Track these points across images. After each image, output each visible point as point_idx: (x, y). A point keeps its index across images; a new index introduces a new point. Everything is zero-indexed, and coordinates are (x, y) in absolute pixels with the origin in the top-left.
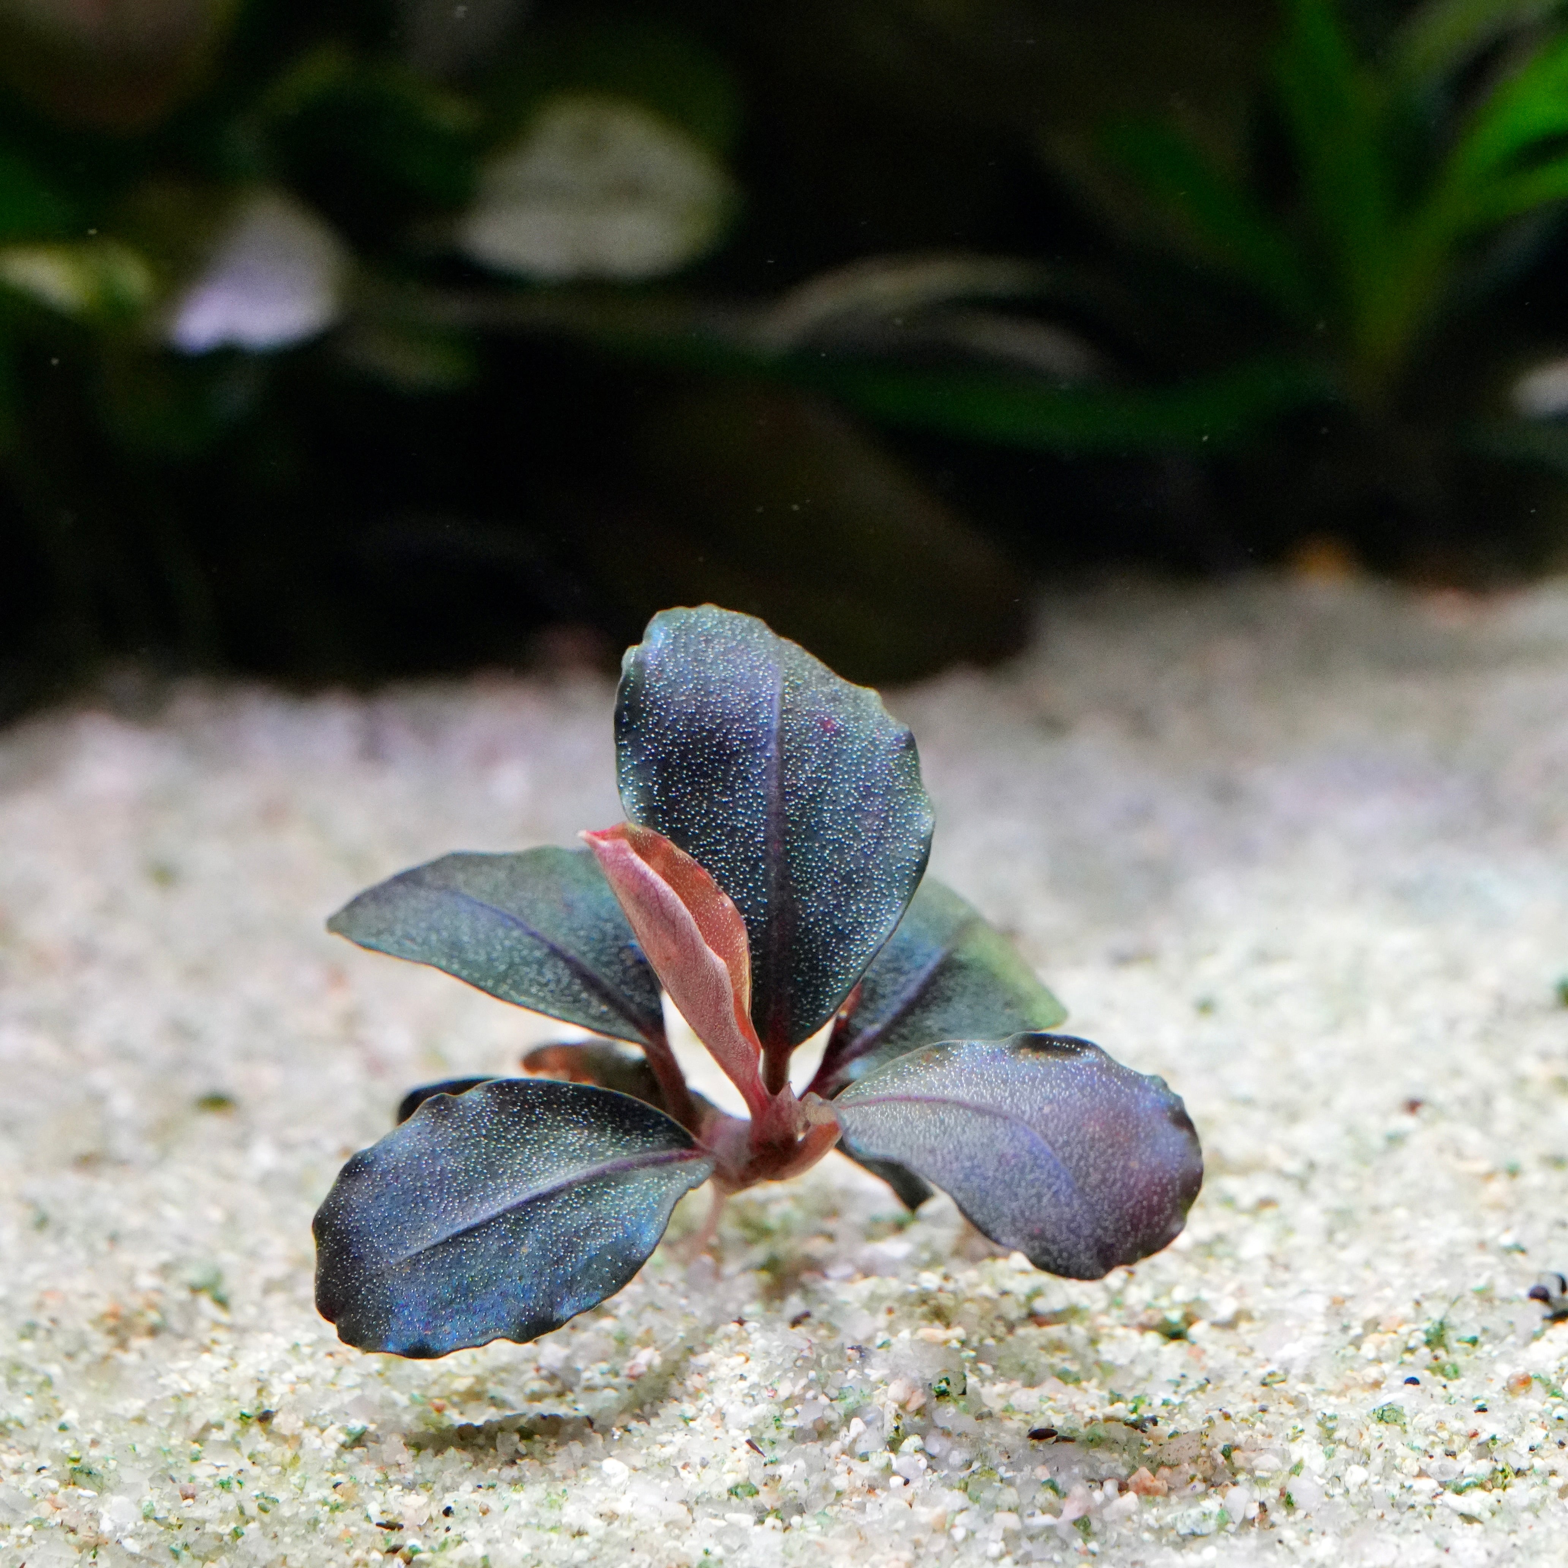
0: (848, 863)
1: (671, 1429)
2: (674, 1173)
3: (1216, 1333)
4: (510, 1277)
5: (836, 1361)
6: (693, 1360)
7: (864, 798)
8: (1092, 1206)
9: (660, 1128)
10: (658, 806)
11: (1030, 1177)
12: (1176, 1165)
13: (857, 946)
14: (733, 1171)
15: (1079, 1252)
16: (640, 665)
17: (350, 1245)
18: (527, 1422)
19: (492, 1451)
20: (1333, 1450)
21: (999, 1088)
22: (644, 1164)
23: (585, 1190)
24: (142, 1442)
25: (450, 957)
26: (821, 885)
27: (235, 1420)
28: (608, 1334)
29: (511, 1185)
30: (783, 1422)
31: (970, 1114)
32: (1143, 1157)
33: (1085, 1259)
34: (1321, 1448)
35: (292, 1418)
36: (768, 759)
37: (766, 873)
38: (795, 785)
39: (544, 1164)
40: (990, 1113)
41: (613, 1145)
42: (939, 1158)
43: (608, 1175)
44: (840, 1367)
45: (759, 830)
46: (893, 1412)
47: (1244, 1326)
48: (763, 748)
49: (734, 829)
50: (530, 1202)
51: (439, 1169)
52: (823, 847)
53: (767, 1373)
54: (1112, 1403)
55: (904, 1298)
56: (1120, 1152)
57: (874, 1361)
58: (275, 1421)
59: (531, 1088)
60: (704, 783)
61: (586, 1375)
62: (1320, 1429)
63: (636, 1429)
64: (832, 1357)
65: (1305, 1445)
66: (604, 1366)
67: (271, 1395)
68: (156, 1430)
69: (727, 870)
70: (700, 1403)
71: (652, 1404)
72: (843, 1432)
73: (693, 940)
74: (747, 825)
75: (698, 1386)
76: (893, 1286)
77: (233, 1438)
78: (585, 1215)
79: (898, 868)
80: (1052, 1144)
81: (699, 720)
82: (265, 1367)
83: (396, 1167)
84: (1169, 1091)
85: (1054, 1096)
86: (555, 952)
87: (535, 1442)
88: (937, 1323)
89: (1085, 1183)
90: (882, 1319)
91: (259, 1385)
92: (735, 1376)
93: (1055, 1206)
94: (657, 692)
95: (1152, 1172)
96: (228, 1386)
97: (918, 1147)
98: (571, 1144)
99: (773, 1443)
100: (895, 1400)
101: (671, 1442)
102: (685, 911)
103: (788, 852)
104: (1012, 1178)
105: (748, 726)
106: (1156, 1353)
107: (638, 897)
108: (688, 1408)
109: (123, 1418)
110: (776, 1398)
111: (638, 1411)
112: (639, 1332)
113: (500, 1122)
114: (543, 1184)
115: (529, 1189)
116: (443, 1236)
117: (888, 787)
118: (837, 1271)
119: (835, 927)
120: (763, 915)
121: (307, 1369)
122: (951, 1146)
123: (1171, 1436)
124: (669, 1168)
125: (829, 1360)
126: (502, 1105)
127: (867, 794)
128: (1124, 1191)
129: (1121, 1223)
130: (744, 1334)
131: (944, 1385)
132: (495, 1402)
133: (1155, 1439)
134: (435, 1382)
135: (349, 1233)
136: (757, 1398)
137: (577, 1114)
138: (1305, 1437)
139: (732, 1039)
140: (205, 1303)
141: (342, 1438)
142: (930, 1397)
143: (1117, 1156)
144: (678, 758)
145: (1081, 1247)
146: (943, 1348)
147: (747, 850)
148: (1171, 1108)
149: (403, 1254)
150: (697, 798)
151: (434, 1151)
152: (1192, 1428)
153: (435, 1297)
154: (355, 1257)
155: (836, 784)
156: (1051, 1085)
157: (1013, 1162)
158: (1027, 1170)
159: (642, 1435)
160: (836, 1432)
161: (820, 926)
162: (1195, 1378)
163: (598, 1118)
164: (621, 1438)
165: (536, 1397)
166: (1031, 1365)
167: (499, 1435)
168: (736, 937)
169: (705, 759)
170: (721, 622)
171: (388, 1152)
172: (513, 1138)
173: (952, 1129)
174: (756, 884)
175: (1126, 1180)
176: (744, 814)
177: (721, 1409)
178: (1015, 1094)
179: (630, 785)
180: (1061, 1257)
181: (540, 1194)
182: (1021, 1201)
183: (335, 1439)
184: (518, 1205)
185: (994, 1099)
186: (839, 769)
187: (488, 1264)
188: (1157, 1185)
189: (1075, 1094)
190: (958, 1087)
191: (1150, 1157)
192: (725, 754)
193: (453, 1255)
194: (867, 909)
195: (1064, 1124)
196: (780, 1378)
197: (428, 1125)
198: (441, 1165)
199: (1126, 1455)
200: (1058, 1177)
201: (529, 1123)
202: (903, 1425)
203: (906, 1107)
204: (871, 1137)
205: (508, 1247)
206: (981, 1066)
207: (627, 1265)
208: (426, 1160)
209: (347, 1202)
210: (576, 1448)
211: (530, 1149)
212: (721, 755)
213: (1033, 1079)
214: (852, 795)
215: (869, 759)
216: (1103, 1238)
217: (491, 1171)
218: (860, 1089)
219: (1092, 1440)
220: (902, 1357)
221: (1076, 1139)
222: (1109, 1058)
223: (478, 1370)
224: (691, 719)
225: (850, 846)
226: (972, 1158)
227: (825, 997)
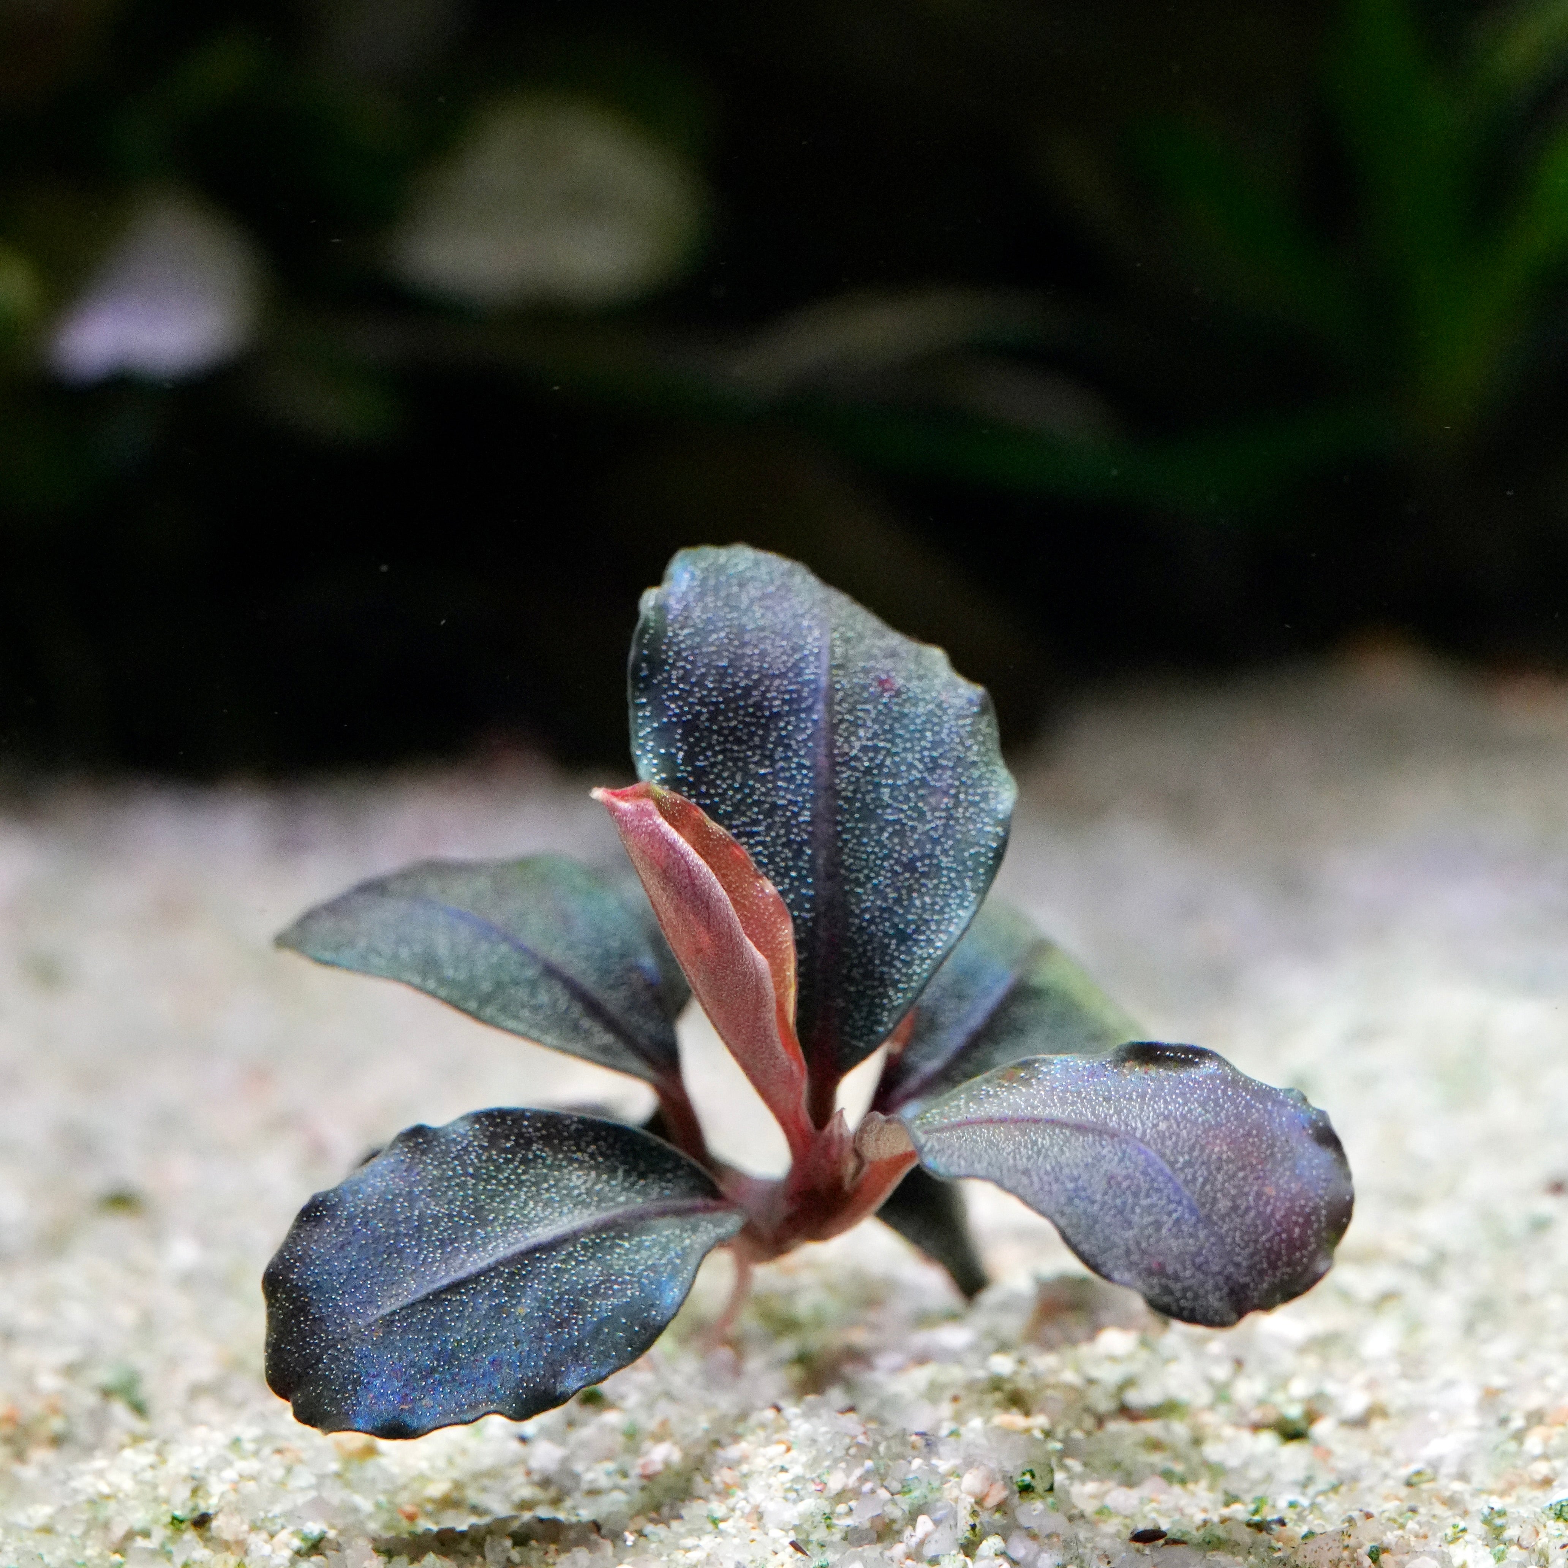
0: (910, 849)
1: (698, 1532)
2: (699, 1226)
3: (1344, 1433)
4: (504, 1342)
5: (896, 1448)
6: (720, 1453)
7: (931, 770)
8: (1221, 1238)
9: (680, 1173)
10: (682, 778)
11: (1145, 1202)
12: (1321, 1192)
13: (922, 948)
14: (766, 1231)
15: (1207, 1292)
16: (661, 609)
17: (308, 1304)
18: (521, 1527)
19: (479, 1559)
20: (1503, 1551)
21: (1101, 1105)
22: (663, 1213)
23: (593, 1241)
24: (51, 1553)
25: (424, 974)
26: (878, 875)
27: (165, 1526)
28: (613, 1429)
29: (504, 1235)
30: (835, 1521)
31: (1068, 1133)
32: (1281, 1182)
33: (1214, 1301)
34: (1488, 1549)
35: (235, 1521)
36: (815, 722)
37: (812, 859)
38: (847, 754)
39: (543, 1210)
40: (1093, 1131)
41: (624, 1189)
42: (1035, 1179)
43: (621, 1225)
44: (902, 1456)
45: (803, 808)
46: (969, 1507)
47: (1377, 1425)
48: (809, 709)
49: (774, 806)
50: (530, 1252)
51: (416, 1213)
52: (881, 830)
53: (814, 1463)
54: (1227, 1504)
55: (971, 1385)
56: (1252, 1176)
57: (942, 1449)
58: (214, 1524)
59: (528, 1119)
60: (738, 752)
61: (589, 1476)
62: (1486, 1527)
63: (654, 1533)
64: (892, 1443)
65: (1469, 1546)
66: (610, 1466)
67: (208, 1495)
68: (67, 1540)
69: (765, 856)
70: (731, 1501)
71: (672, 1507)
72: (908, 1532)
73: (730, 926)
74: (790, 801)
75: (728, 1480)
76: (956, 1374)
77: (163, 1546)
78: (594, 1270)
79: (971, 855)
80: (1172, 1164)
81: (732, 676)
82: (200, 1463)
83: (364, 1211)
84: (1309, 1106)
85: (1170, 1112)
86: (551, 972)
87: (532, 1549)
88: (1014, 1410)
89: (1211, 1210)
90: (946, 1409)
91: (194, 1483)
92: (774, 1468)
93: (1176, 1237)
94: (681, 642)
95: (1292, 1200)
96: (155, 1487)
97: (1009, 1170)
98: (576, 1187)
99: (823, 1546)
100: (970, 1493)
101: (698, 1546)
102: (720, 891)
103: (839, 833)
104: (1124, 1203)
105: (790, 683)
106: (1273, 1454)
107: (665, 871)
108: (718, 1508)
109: (27, 1529)
110: (826, 1493)
111: (653, 1515)
112: (652, 1425)
113: (490, 1159)
114: (543, 1233)
115: (526, 1238)
116: (422, 1293)
117: (959, 758)
118: (885, 1361)
119: (895, 926)
120: (808, 911)
121: (251, 1466)
122: (1049, 1168)
123: (1305, 1537)
124: (692, 1219)
125: (888, 1448)
126: (493, 1139)
127: (933, 766)
128: (1259, 1222)
129: (1257, 1258)
130: (783, 1422)
131: (1027, 1478)
132: (475, 1510)
133: (1287, 1541)
134: (405, 1487)
135: (307, 1289)
136: (802, 1493)
137: (583, 1151)
138: (1467, 1537)
139: (774, 1056)
140: (119, 1410)
141: (296, 1543)
142: (1012, 1493)
143: (1250, 1180)
144: (707, 720)
145: (1209, 1286)
146: (1024, 1437)
147: (788, 832)
148: (1313, 1124)
149: (375, 1314)
150: (729, 769)
151: (410, 1193)
152: (1330, 1528)
153: (413, 1364)
154: (315, 1319)
155: (897, 754)
156: (1165, 1100)
157: (1125, 1185)
158: (1142, 1195)
159: (661, 1541)
160: (899, 1532)
161: (877, 925)
162: (1323, 1481)
163: (606, 1157)
164: (635, 1544)
165: (525, 1505)
166: (1128, 1463)
167: (488, 1538)
168: (779, 930)
169: (740, 722)
170: (757, 563)
171: (355, 1193)
172: (506, 1178)
173: (1047, 1150)
174: (799, 873)
175: (1261, 1209)
176: (786, 790)
177: (758, 1507)
178: (1122, 1111)
179: (649, 751)
180: (1185, 1297)
181: (540, 1245)
182: (1136, 1230)
183: (287, 1545)
184: (514, 1255)
185: (1097, 1116)
186: (901, 736)
187: (477, 1326)
188: (1298, 1215)
189: (1196, 1109)
190: (1049, 1106)
191: (1288, 1182)
192: (763, 716)
193: (434, 1314)
194: (934, 904)
195: (1184, 1142)
196: (830, 1470)
197: (402, 1161)
198: (420, 1209)
199: (1251, 1558)
200: (1179, 1203)
201: (524, 1161)
202: (981, 1523)
203: (988, 1129)
204: (951, 1156)
205: (500, 1306)
206: (1077, 1083)
207: (645, 1329)
208: (401, 1203)
209: (305, 1252)
210: (581, 1555)
211: (526, 1192)
212: (759, 718)
213: (1143, 1096)
214: (915, 767)
215: (935, 724)
216: (1235, 1277)
217: (479, 1215)
218: (927, 1118)
219: (1209, 1543)
220: (977, 1447)
221: (1200, 1160)
222: (1234, 1069)
223: (455, 1474)
224: (723, 674)
225: (914, 829)
226: (1075, 1179)
227: (883, 1011)
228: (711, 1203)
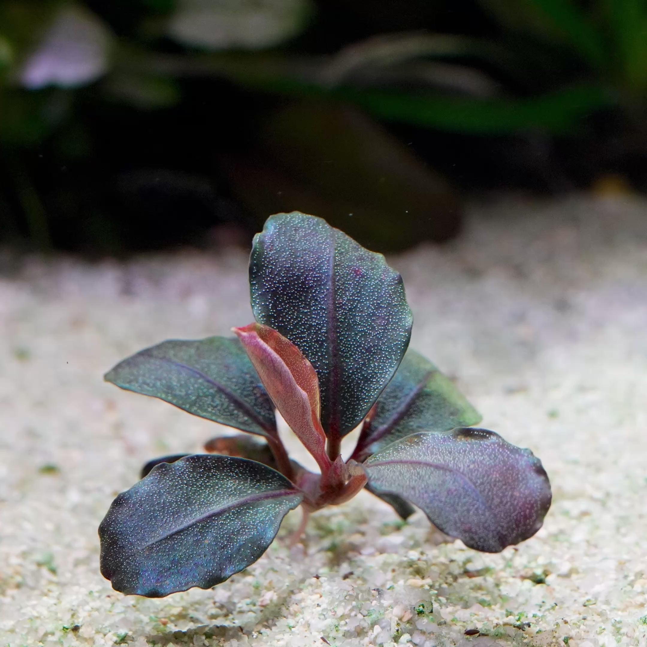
0: (369, 343)
1: (283, 632)
2: (282, 502)
3: (560, 580)
4: (200, 555)
5: (366, 596)
6: (293, 597)
7: (377, 309)
8: (495, 515)
9: (275, 479)
10: (272, 315)
11: (464, 501)
12: (538, 494)
13: (374, 385)
14: (313, 500)
15: (489, 539)
16: (262, 242)
17: (118, 540)
18: (209, 630)
19: (191, 645)
20: (620, 638)
21: (447, 455)
22: (267, 497)
23: (237, 511)
24: (13, 642)
25: (167, 393)
26: (355, 354)
27: (60, 631)
28: (250, 584)
29: (200, 509)
30: (340, 628)
31: (432, 469)
32: (521, 490)
33: (492, 542)
34: (614, 637)
35: (89, 629)
36: (328, 290)
37: (327, 348)
38: (342, 303)
39: (216, 498)
40: (443, 468)
41: (251, 487)
42: (417, 492)
43: (249, 503)
44: (368, 600)
45: (323, 326)
46: (396, 622)
47: (574, 576)
48: (325, 284)
49: (311, 326)
50: (210, 517)
51: (162, 501)
52: (356, 335)
53: (331, 603)
54: (507, 616)
55: (400, 564)
56: (509, 488)
57: (386, 596)
58: (81, 630)
59: (209, 459)
60: (295, 303)
61: (239, 605)
62: (614, 628)
63: (265, 633)
64: (364, 594)
65: (606, 636)
66: (248, 601)
67: (78, 617)
68: (20, 636)
69: (307, 347)
70: (297, 619)
71: (273, 620)
72: (370, 632)
73: (290, 383)
74: (317, 323)
75: (296, 610)
76: (395, 558)
77: (60, 639)
78: (237, 523)
79: (394, 345)
80: (475, 484)
81: (292, 271)
82: (75, 603)
83: (140, 500)
84: (534, 456)
85: (475, 459)
86: (221, 390)
87: (214, 640)
88: (417, 576)
89: (491, 503)
90: (389, 575)
91: (72, 612)
92: (315, 605)
93: (476, 515)
94: (271, 256)
95: (526, 498)
96: (56, 613)
97: (406, 487)
98: (230, 487)
99: (335, 639)
100: (396, 616)
101: (283, 639)
102: (286, 368)
103: (339, 337)
104: (454, 502)
105: (317, 273)
106: (530, 590)
107: (262, 361)
108: (291, 621)
109: (3, 630)
110: (336, 616)
111: (265, 623)
112: (266, 583)
113: (193, 477)
114: (216, 508)
115: (209, 511)
116: (165, 535)
117: (389, 303)
118: (366, 551)
119: (363, 375)
120: (326, 369)
121: (97, 604)
122: (423, 486)
123: (537, 633)
124: (280, 499)
125: (362, 596)
126: (194, 468)
127: (378, 307)
128: (512, 507)
129: (511, 523)
130: (319, 584)
131: (421, 608)
132: (193, 620)
133: (530, 634)
134: (162, 610)
135: (117, 534)
136: (326, 616)
137: (233, 472)
138: (605, 632)
139: (311, 433)
140: (45, 571)
141: (115, 639)
142: (414, 614)
144: (282, 290)
145: (490, 535)
146: (421, 589)
147: (317, 336)
148: (535, 464)
149: (145, 545)
150: (291, 310)
151: (160, 492)
152: (548, 628)
153: (161, 566)
154: (120, 547)
155: (362, 302)
156: (474, 454)
157: (455, 493)
158: (462, 497)
159: (268, 636)
160: (367, 632)
161: (355, 375)
162: (550, 603)
163: (243, 474)
164: (257, 637)
165: (213, 617)
166: (466, 597)
167: (195, 636)
168: (312, 381)
169: (295, 290)
170: (303, 220)
171: (136, 493)
172: (200, 485)
173: (423, 477)
174: (322, 354)
175: (513, 502)
176: (316, 318)
177: (308, 621)
178: (455, 459)
179: (257, 304)
180: (480, 541)
181: (214, 513)
182: (459, 513)
183: (111, 639)
184: (203, 519)
185: (445, 461)
186: (364, 294)
187: (188, 549)
188: (528, 504)
189: (486, 458)
190: (426, 456)
191: (525, 490)
192: (306, 288)
193: (170, 544)
194: (379, 366)
195: (480, 473)
196: (338, 606)
197: (156, 479)
198: (164, 499)
199: (514, 643)
200: (478, 501)
201: (208, 477)
202: (401, 628)
203: (400, 466)
204: (382, 481)
205: (198, 540)
206: (438, 445)
207: (259, 548)
208: (156, 497)
209: (116, 518)
210: (234, 642)
211: (209, 490)
212: (304, 288)
213: (465, 451)
214: (371, 308)
215: (379, 289)
216: (501, 531)
217: (189, 501)
218: (377, 458)
219: (497, 635)
220: (400, 594)
221: (487, 481)
222: (503, 440)
223: (184, 604)
224: (288, 270)
225: (370, 334)
226: (434, 491)
227: (358, 411)
228: (288, 491)
